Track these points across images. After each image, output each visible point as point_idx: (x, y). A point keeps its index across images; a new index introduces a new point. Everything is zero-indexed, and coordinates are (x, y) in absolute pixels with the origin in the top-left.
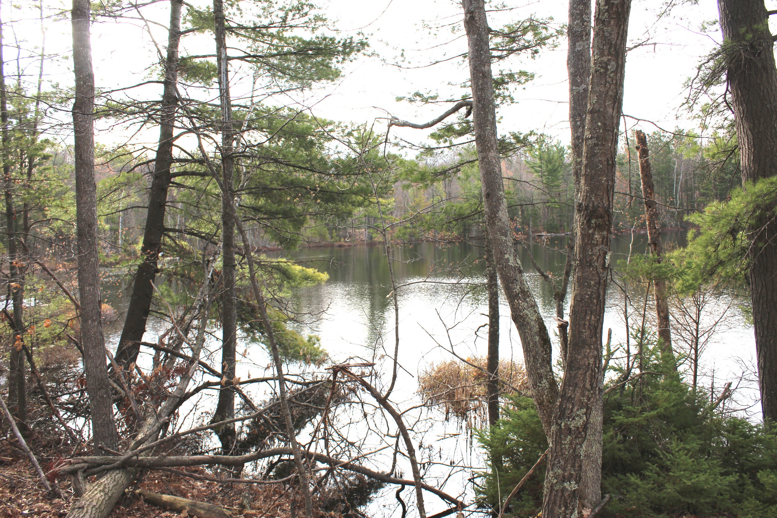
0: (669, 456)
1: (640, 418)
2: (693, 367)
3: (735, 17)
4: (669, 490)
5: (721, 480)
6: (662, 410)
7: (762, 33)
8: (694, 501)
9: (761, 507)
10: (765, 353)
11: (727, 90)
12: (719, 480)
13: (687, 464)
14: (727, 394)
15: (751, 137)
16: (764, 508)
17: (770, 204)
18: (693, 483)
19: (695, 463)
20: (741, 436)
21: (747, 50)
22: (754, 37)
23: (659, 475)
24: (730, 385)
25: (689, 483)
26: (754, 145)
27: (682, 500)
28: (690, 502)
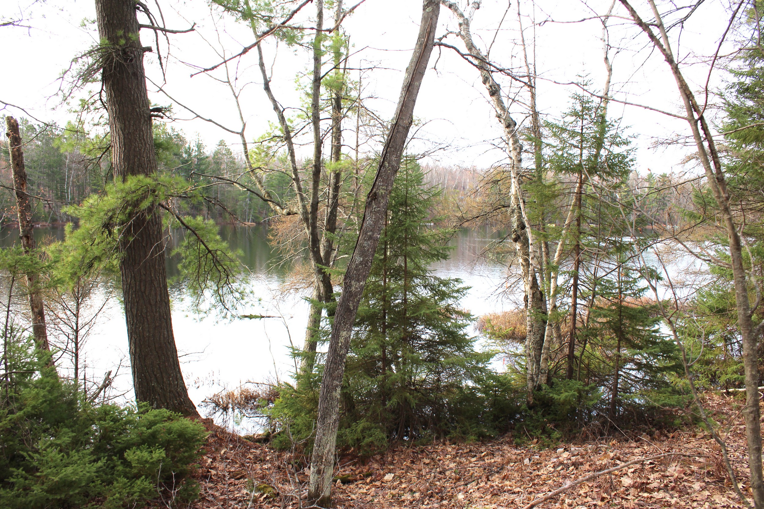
0: (36, 456)
1: (4, 422)
2: (74, 361)
3: (111, 21)
4: (35, 492)
5: (89, 468)
6: (29, 409)
7: (134, 42)
8: (63, 496)
9: (129, 484)
10: (135, 339)
11: (102, 89)
12: (87, 469)
13: (56, 460)
14: (107, 383)
15: (122, 136)
16: (131, 484)
17: (137, 200)
18: (61, 479)
19: (66, 456)
20: (112, 421)
21: (119, 54)
22: (126, 44)
23: (26, 479)
24: (110, 373)
25: (56, 479)
26: (125, 144)
27: (50, 498)
28: (59, 497)
